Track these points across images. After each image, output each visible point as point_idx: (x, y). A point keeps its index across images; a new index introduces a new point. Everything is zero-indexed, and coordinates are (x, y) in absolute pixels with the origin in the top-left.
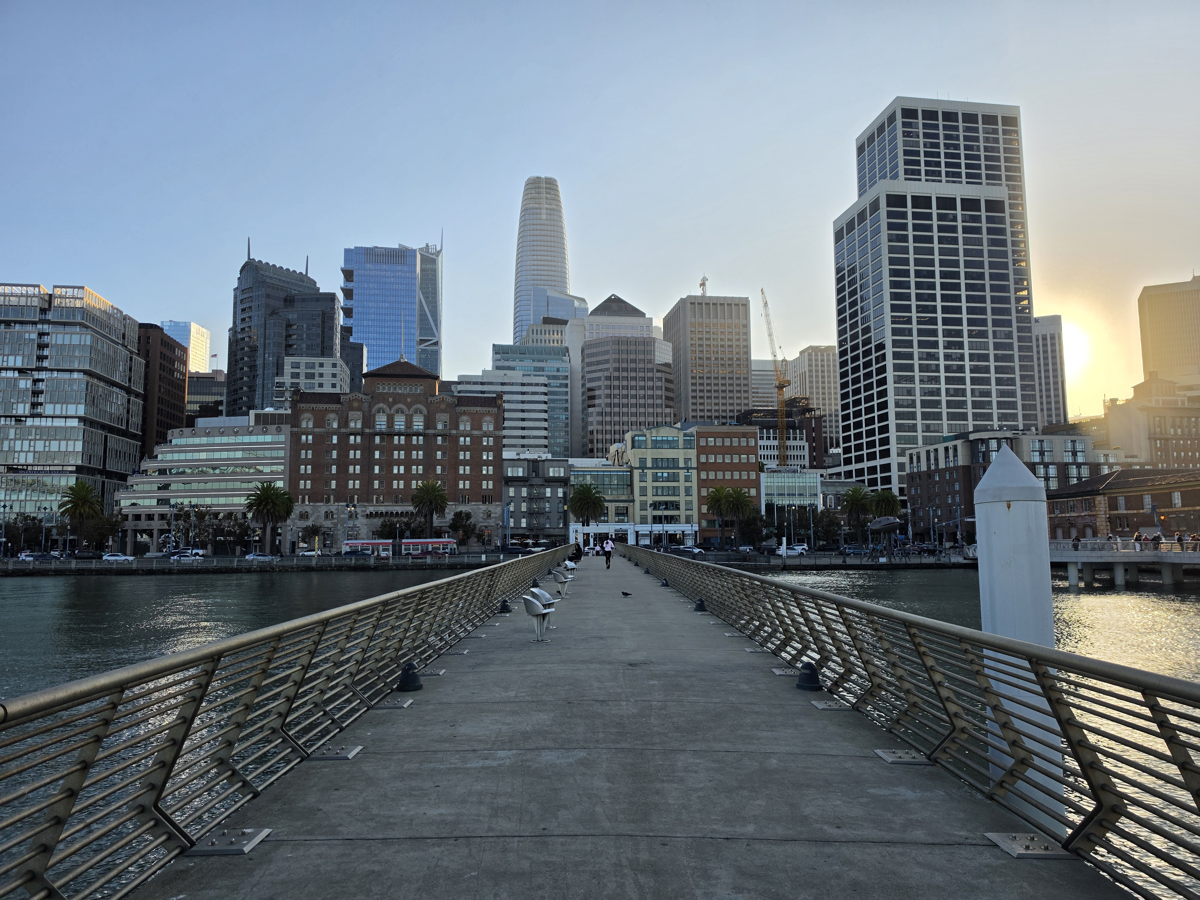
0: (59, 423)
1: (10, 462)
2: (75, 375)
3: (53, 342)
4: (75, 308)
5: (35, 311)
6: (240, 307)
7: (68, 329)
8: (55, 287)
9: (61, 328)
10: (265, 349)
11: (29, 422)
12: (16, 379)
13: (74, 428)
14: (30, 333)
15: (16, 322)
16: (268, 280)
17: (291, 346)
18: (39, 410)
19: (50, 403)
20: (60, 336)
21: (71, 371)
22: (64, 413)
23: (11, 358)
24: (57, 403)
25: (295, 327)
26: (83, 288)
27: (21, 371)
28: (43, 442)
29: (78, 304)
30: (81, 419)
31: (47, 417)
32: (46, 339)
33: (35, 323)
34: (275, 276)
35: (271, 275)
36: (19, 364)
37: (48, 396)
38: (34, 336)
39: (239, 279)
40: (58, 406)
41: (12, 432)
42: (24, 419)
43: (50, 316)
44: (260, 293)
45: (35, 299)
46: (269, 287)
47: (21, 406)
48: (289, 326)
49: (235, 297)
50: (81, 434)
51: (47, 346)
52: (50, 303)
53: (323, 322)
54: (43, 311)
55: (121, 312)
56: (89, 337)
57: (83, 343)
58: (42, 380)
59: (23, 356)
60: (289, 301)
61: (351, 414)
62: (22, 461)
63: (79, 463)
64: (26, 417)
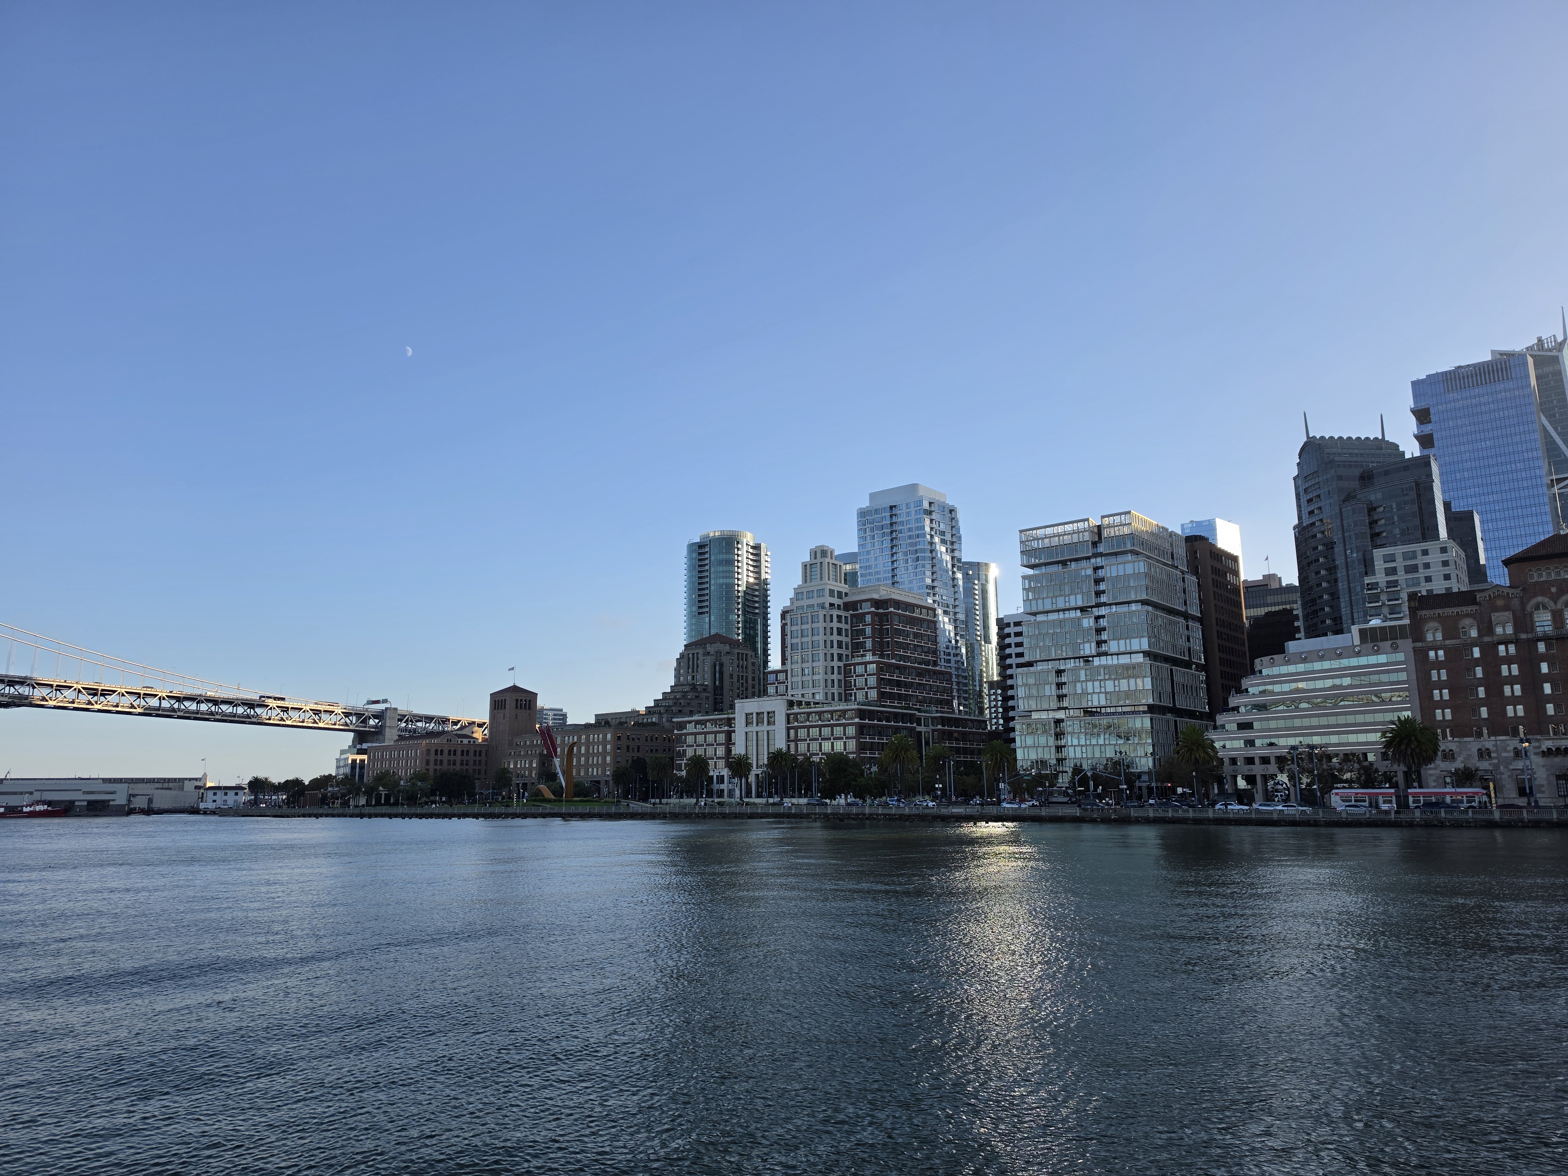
0: (1124, 660)
1: (1084, 705)
2: (1134, 607)
3: (1109, 575)
4: (1124, 536)
5: (1088, 547)
6: (1304, 500)
7: (1121, 559)
8: (1103, 517)
9: (1113, 559)
10: (1345, 545)
11: (1097, 661)
12: (1079, 619)
13: (1141, 663)
14: (1086, 569)
15: (1071, 560)
16: (1337, 459)
17: (1378, 534)
18: (1104, 648)
19: (1114, 639)
20: (1114, 568)
21: (1129, 603)
22: (1128, 649)
23: (1072, 598)
24: (1120, 639)
25: (1381, 509)
26: (1129, 512)
27: (1083, 609)
28: (1112, 682)
29: (1126, 530)
30: (1146, 654)
31: (1112, 655)
32: (1101, 573)
33: (1088, 558)
34: (1345, 451)
35: (1339, 451)
36: (1080, 604)
37: (1111, 633)
38: (1090, 572)
39: (1298, 464)
40: (1122, 642)
41: (1082, 673)
42: (1091, 659)
43: (1101, 549)
44: (1329, 476)
45: (1086, 534)
46: (1339, 466)
47: (1087, 645)
48: (1372, 509)
49: (1297, 488)
50: (1148, 670)
51: (1103, 580)
52: (1100, 534)
53: (1419, 496)
54: (1095, 544)
55: (1167, 530)
56: (1142, 564)
57: (1137, 572)
58: (1103, 617)
59: (1082, 593)
60: (1366, 478)
61: (1495, 616)
62: (1096, 703)
63: (1151, 701)
64: (1093, 657)
